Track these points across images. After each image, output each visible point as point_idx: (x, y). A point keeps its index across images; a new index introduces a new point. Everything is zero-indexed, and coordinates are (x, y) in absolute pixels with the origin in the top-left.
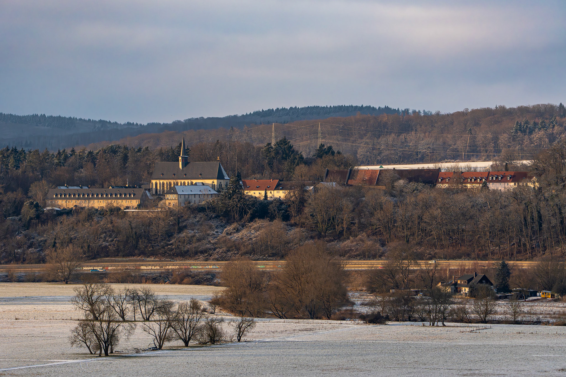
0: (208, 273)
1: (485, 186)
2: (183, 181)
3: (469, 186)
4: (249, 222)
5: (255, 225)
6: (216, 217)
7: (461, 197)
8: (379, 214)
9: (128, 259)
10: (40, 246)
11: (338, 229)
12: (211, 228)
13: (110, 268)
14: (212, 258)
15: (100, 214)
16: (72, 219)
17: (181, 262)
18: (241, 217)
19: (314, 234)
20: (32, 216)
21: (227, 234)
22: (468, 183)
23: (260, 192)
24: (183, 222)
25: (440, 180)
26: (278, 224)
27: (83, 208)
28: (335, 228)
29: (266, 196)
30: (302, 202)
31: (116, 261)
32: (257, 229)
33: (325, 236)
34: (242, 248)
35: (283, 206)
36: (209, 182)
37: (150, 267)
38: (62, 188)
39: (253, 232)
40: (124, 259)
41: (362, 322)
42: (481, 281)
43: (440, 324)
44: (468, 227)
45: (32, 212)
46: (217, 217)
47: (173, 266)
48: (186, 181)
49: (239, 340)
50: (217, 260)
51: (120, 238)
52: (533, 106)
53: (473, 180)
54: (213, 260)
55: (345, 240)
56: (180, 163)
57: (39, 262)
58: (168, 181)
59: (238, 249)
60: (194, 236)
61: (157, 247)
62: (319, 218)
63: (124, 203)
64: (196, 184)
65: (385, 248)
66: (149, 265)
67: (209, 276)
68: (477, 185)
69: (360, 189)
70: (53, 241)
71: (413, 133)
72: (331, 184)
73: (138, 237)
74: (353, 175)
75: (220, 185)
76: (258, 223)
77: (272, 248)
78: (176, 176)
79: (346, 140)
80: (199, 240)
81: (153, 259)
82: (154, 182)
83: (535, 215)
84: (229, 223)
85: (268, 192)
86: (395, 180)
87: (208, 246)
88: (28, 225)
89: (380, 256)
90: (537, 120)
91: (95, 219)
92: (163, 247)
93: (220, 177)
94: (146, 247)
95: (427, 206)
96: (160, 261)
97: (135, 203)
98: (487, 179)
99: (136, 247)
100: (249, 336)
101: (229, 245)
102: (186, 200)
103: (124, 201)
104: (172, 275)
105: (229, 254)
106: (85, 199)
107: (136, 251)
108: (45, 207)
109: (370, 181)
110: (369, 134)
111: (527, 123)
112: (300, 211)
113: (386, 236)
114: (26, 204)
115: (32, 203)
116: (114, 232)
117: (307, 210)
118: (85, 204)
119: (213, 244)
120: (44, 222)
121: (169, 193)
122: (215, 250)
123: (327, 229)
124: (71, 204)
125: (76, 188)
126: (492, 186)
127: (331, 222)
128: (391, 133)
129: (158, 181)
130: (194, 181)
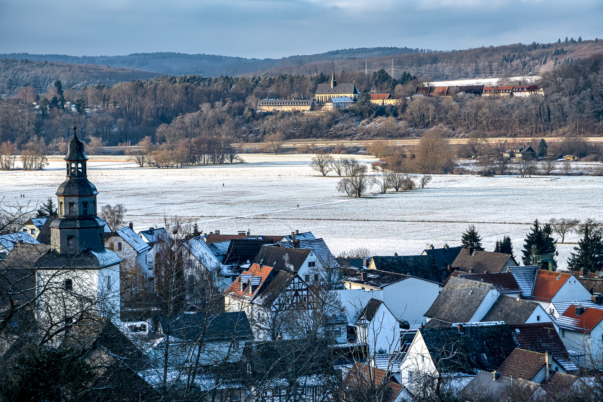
0: (355, 147)
1: (512, 94)
2: (333, 95)
3: (502, 94)
4: (374, 118)
5: (378, 120)
6: (354, 116)
7: (499, 101)
8: (451, 113)
9: (306, 140)
10: (256, 133)
11: (426, 121)
12: (353, 122)
13: (297, 145)
14: (354, 138)
15: (289, 114)
16: (274, 117)
17: (337, 141)
18: (370, 116)
19: (413, 124)
20: (250, 116)
21: (363, 125)
22: (500, 93)
23: (380, 100)
24: (336, 118)
25: (484, 92)
26: (391, 119)
27: (278, 111)
28: (424, 121)
29: (383, 103)
30: (405, 106)
31: (300, 141)
32: (379, 122)
33: (419, 125)
34: (372, 133)
35: (394, 109)
36: (349, 95)
37: (320, 144)
38: (265, 99)
39: (377, 123)
40: (305, 140)
41: (479, 176)
42: (528, 150)
43: (528, 176)
44: (504, 118)
45: (250, 113)
46: (356, 115)
47: (334, 143)
48: (336, 95)
49: (423, 188)
50: (358, 140)
51: (301, 128)
52: (509, 45)
53: (504, 91)
54: (355, 140)
55: (431, 127)
56: (332, 85)
57: (256, 142)
58: (325, 95)
59: (369, 134)
60: (344, 126)
61: (323, 133)
62: (415, 115)
63: (301, 108)
64: (341, 97)
65: (455, 131)
66: (320, 143)
67: (356, 149)
68: (507, 94)
69: (437, 98)
70: (263, 130)
71: (440, 63)
72: (421, 95)
73: (312, 127)
74: (433, 90)
75: (355, 97)
76: (380, 118)
77: (389, 132)
78: (329, 92)
79: (401, 68)
80: (347, 129)
81: (321, 139)
82: (317, 95)
83: (546, 110)
84: (363, 118)
85: (384, 100)
86: (457, 92)
87: (352, 132)
88: (248, 121)
89: (452, 136)
90: (514, 54)
91: (286, 117)
92: (327, 133)
93: (355, 92)
94: (317, 133)
95: (479, 107)
96: (325, 140)
97: (308, 108)
98: (512, 90)
99: (311, 133)
100: (429, 185)
101: (364, 131)
102: (337, 106)
103: (302, 107)
104: (334, 149)
105: (365, 136)
106: (279, 106)
107: (311, 135)
108: (257, 110)
109: (442, 93)
110: (415, 65)
111: (509, 55)
112: (403, 111)
113: (455, 125)
114: (247, 109)
115: (249, 108)
116: (298, 124)
117: (408, 111)
118: (278, 108)
119: (355, 131)
120: (257, 119)
121: (327, 102)
122: (356, 134)
123: (420, 122)
124: (271, 109)
125: (273, 99)
126: (517, 94)
127: (423, 117)
128: (427, 63)
129: (319, 95)
130: (340, 95)
